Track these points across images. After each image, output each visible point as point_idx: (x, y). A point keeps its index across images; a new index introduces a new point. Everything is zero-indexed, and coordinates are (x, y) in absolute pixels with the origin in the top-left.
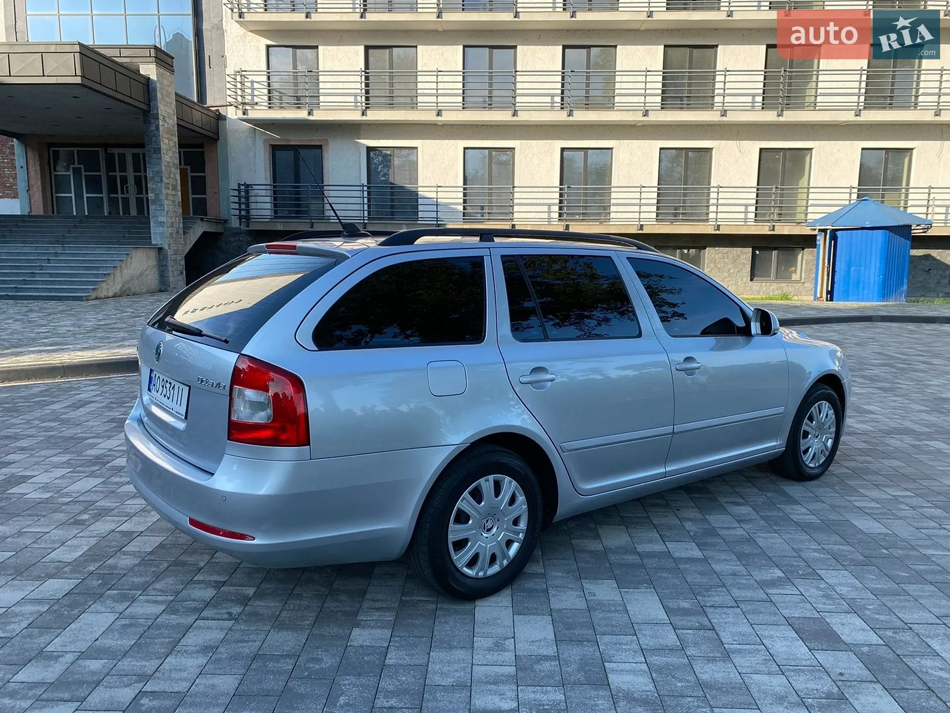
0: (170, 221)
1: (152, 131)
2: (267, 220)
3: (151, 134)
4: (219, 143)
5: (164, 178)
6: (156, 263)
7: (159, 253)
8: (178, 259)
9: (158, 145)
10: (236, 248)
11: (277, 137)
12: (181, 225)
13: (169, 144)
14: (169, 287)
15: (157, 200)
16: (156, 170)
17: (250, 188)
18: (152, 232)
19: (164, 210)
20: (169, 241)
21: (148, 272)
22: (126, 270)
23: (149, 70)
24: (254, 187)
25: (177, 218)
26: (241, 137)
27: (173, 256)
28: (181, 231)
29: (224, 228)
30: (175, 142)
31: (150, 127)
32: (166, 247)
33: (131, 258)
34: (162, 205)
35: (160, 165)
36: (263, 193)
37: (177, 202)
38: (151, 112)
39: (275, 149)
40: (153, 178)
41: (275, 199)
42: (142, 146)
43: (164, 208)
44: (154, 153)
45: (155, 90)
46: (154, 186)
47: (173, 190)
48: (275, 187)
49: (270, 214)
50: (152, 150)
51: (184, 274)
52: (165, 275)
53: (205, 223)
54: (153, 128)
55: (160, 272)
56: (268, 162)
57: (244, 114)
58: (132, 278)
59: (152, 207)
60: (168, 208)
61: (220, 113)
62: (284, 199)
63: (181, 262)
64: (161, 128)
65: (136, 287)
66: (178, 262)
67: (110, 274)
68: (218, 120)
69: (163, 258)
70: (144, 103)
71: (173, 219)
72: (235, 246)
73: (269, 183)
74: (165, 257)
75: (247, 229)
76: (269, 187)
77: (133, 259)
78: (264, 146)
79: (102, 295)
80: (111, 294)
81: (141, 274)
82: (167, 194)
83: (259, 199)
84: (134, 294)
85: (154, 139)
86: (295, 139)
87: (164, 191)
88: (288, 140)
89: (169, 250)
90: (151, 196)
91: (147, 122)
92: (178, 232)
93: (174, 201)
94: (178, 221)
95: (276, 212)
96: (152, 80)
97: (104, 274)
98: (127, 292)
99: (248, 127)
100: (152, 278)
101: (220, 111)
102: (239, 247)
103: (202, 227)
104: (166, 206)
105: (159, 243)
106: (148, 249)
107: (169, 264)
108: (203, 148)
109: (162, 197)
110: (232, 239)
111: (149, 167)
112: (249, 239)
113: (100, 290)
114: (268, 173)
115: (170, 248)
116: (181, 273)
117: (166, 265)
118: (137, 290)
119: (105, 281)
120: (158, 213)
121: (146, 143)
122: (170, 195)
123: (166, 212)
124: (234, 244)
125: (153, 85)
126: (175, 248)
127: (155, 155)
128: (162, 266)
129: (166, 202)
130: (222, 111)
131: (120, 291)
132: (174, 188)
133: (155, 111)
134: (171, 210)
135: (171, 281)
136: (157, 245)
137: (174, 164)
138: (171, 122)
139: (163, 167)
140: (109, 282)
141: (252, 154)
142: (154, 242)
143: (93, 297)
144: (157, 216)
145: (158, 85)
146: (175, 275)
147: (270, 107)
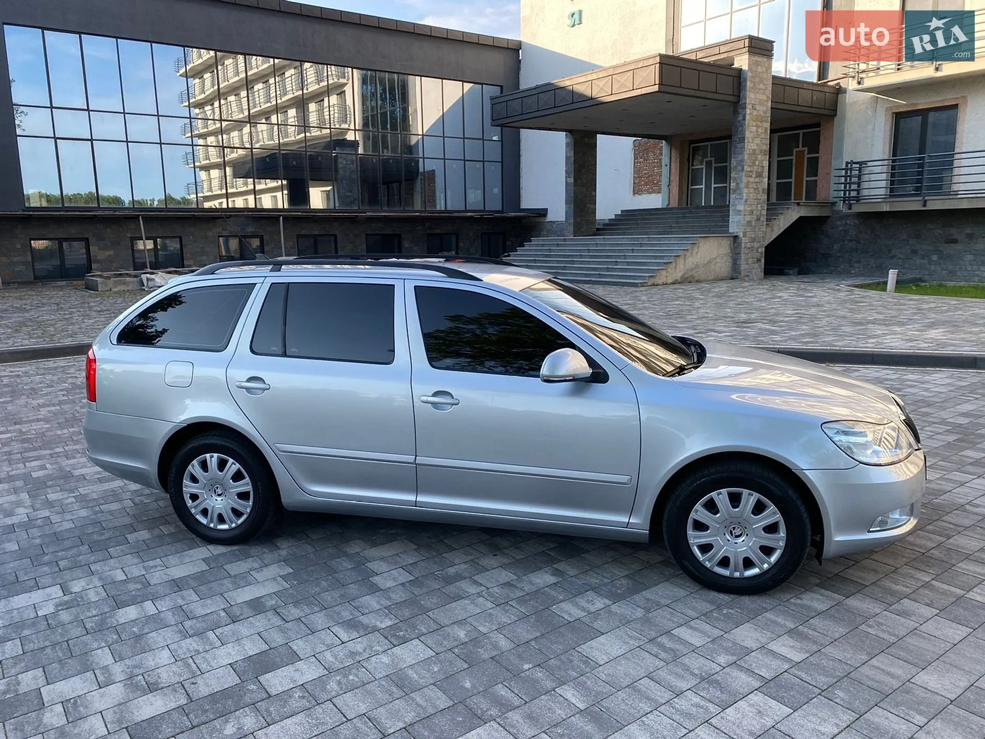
0: (749, 209)
1: (739, 122)
2: (879, 200)
3: (738, 124)
4: (836, 119)
5: (745, 167)
6: (729, 251)
7: (734, 242)
8: (756, 246)
9: (743, 134)
10: (842, 232)
11: (902, 104)
12: (764, 212)
13: (757, 131)
14: (740, 274)
15: (737, 188)
16: (739, 159)
17: (863, 166)
18: (730, 220)
19: (742, 199)
20: (745, 229)
21: (718, 260)
22: (691, 258)
23: (742, 62)
24: (870, 164)
25: (759, 206)
26: (861, 109)
27: (748, 244)
28: (763, 219)
29: (832, 211)
30: (766, 129)
31: (738, 117)
32: (741, 235)
33: (698, 247)
34: (741, 194)
35: (743, 154)
36: (878, 169)
37: (760, 189)
38: (741, 103)
39: (899, 117)
40: (736, 167)
41: (893, 175)
42: (730, 137)
43: (743, 196)
44: (739, 143)
45: (745, 80)
46: (736, 176)
47: (756, 177)
48: (893, 161)
49: (883, 193)
50: (737, 139)
51: (763, 261)
52: (738, 263)
53: (803, 208)
54: (740, 118)
55: (734, 259)
56: (889, 133)
57: (859, 83)
58: (697, 266)
59: (733, 196)
60: (747, 196)
61: (840, 86)
62: (904, 174)
63: (760, 250)
64: (748, 117)
65: (700, 274)
66: (755, 249)
67: (671, 262)
68: (838, 94)
69: (737, 246)
70: (733, 95)
71: (754, 207)
72: (842, 230)
73: (887, 158)
74: (740, 244)
75: (849, 211)
76: (886, 162)
77: (700, 248)
78: (886, 115)
79: (660, 282)
80: (670, 281)
81: (709, 262)
82: (749, 181)
83: (873, 177)
84: (697, 281)
85: (740, 129)
86: (923, 102)
87: (744, 179)
88: (916, 104)
89: (743, 238)
90: (733, 185)
91: (735, 113)
92: (758, 219)
93: (757, 188)
94: (762, 210)
95: (892, 190)
96: (744, 70)
97: (664, 263)
98: (689, 279)
99: (870, 97)
100: (723, 266)
101: (841, 85)
102: (845, 231)
103: (798, 212)
104: (744, 194)
105: (736, 231)
106: (720, 238)
107: (742, 252)
108: (819, 127)
109: (742, 185)
110: (838, 223)
111: (734, 157)
112: (857, 222)
113: (657, 278)
114: (888, 146)
115: (745, 236)
116: (759, 260)
117: (739, 253)
118: (703, 277)
119: (665, 269)
120: (737, 202)
121: (733, 133)
122: (752, 182)
123: (744, 200)
124: (840, 228)
125: (744, 76)
126: (753, 236)
127: (740, 144)
128: (736, 254)
129: (746, 191)
130: (843, 83)
131: (681, 278)
132: (759, 175)
133: (743, 101)
134: (751, 198)
135: (742, 268)
136: (733, 233)
137: (761, 151)
138: (764, 108)
139: (746, 156)
140: (670, 270)
141: (870, 127)
142: (731, 231)
143: (649, 284)
144: (736, 205)
145: (749, 74)
146: (749, 262)
147: (898, 69)
